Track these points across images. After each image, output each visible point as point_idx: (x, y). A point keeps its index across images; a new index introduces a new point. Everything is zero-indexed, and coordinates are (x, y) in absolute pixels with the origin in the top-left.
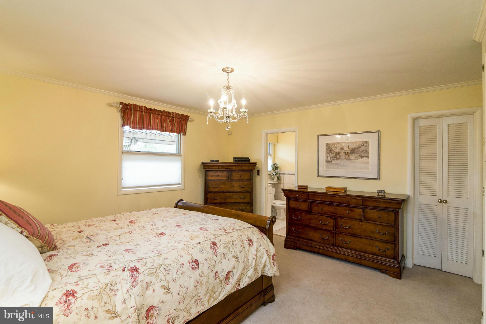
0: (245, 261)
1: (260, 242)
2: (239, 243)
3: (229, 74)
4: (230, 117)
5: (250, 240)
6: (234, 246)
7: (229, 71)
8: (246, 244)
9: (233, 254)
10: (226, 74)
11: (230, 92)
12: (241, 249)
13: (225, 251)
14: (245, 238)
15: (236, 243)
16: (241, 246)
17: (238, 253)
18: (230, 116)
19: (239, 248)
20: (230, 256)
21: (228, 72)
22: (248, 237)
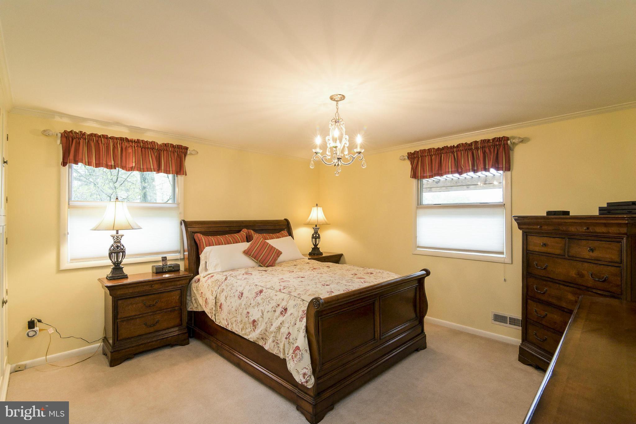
0: (268, 323)
1: (291, 319)
2: (273, 304)
3: (339, 102)
4: (341, 159)
5: (286, 310)
6: (268, 303)
7: (339, 99)
8: (279, 310)
9: (263, 308)
10: (335, 103)
11: (340, 126)
12: (270, 310)
13: (260, 301)
14: (283, 304)
15: (272, 302)
16: (273, 307)
17: (266, 311)
18: (341, 157)
19: (269, 308)
20: (261, 308)
21: (337, 101)
22: (287, 305)
